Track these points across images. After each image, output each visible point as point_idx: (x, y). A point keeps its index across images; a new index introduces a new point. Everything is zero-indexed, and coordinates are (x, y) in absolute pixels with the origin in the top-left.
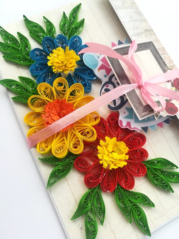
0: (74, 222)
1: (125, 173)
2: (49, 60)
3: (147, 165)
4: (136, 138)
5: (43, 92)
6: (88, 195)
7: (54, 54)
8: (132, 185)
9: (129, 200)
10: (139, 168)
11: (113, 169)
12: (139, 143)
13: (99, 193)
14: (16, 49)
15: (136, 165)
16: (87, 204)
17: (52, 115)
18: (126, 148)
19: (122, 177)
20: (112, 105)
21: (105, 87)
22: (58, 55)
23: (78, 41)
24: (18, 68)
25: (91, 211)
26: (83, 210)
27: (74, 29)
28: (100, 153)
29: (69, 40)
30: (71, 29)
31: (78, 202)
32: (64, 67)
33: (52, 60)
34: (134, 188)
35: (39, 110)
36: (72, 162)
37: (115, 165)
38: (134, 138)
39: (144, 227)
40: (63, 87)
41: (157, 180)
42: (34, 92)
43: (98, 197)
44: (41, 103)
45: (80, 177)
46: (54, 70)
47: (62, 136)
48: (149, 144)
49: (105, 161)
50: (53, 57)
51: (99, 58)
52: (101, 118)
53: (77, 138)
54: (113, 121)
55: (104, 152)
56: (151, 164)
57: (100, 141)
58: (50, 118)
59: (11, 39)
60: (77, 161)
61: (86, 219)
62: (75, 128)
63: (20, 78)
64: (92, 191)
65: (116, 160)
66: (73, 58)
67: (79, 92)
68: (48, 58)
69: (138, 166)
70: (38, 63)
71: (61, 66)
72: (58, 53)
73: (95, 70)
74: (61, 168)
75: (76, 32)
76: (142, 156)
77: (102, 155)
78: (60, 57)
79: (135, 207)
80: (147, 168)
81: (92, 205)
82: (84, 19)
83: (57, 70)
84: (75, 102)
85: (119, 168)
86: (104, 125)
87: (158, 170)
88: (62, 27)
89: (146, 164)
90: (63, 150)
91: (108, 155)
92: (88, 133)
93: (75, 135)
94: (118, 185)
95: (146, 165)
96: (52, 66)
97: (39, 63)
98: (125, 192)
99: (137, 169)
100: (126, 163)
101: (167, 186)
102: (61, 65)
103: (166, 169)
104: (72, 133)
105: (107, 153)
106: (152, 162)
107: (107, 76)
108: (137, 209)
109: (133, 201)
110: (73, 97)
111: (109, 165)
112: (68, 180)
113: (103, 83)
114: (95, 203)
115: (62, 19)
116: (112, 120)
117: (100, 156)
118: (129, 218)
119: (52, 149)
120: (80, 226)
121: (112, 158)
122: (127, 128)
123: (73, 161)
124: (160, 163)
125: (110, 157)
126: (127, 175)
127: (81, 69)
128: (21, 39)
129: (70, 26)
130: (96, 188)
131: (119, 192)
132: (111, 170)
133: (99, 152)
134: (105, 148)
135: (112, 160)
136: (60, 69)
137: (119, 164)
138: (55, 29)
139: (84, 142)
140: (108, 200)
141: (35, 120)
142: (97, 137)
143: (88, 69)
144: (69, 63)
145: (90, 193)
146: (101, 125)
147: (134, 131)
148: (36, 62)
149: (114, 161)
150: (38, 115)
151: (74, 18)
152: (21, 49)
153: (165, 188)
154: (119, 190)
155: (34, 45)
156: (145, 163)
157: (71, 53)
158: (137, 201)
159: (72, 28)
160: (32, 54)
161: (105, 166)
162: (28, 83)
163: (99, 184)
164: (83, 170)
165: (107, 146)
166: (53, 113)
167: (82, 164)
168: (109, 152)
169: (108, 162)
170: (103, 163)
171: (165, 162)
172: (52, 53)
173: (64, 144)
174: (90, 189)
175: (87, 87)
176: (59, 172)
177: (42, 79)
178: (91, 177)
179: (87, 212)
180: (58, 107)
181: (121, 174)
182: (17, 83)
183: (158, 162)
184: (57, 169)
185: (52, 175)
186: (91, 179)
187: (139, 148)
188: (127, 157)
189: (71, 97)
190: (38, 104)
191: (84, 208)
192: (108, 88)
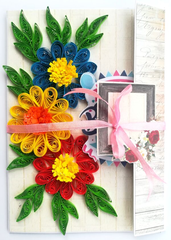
0: (17, 200)
1: (69, 186)
2: (50, 66)
3: (89, 189)
4: (91, 165)
5: (34, 94)
7: (57, 63)
8: (70, 196)
9: (62, 206)
10: (81, 187)
11: (59, 180)
12: (91, 169)
13: (42, 190)
14: (28, 41)
15: (80, 184)
16: (31, 194)
17: (32, 117)
18: (77, 170)
19: (64, 188)
21: (88, 111)
22: (60, 66)
23: (86, 55)
24: (23, 59)
25: (32, 199)
26: (26, 196)
27: (88, 42)
28: (55, 164)
29: (78, 51)
30: (85, 40)
31: (26, 188)
32: (60, 79)
33: (52, 68)
34: (70, 199)
35: (25, 106)
37: (62, 178)
38: (89, 164)
39: (64, 227)
40: (52, 96)
41: (90, 202)
42: (27, 89)
44: (29, 101)
45: (35, 172)
47: (34, 137)
48: (100, 173)
49: (56, 171)
50: (55, 65)
51: (96, 82)
52: (71, 136)
53: (44, 144)
54: (80, 143)
55: (59, 165)
56: (92, 189)
57: (60, 155)
58: (29, 119)
59: (28, 28)
60: (36, 161)
61: (25, 203)
62: (46, 136)
63: (21, 70)
64: (38, 187)
65: (64, 176)
66: (71, 74)
67: (63, 107)
68: (51, 64)
69: (81, 186)
70: (42, 63)
72: (61, 63)
74: (22, 160)
75: (88, 45)
76: (88, 180)
77: (56, 167)
78: (61, 68)
79: (63, 212)
80: (87, 190)
81: (33, 196)
82: (103, 34)
83: (53, 80)
84: (55, 114)
85: (65, 182)
86: (71, 142)
87: (95, 195)
88: (78, 34)
89: (88, 187)
90: (29, 148)
91: (61, 168)
92: (55, 144)
93: (43, 141)
94: (59, 191)
95: (87, 188)
96: (51, 73)
98: (62, 199)
99: (79, 187)
100: (71, 181)
101: (96, 210)
102: (58, 76)
103: (103, 199)
104: (42, 138)
105: (60, 166)
107: (95, 101)
108: (64, 214)
109: (64, 208)
110: (57, 109)
111: (57, 177)
112: (25, 170)
113: (88, 107)
114: (37, 195)
115: (82, 25)
116: (79, 141)
117: (54, 166)
118: (55, 217)
119: (21, 144)
120: (20, 204)
122: (88, 154)
123: (34, 159)
124: (99, 192)
125: (61, 171)
126: (69, 188)
128: (36, 31)
129: (86, 36)
130: (42, 185)
131: (57, 196)
132: (57, 180)
133: (55, 163)
134: (61, 162)
135: (61, 173)
136: (56, 80)
137: (66, 179)
138: (71, 33)
139: (48, 149)
140: (47, 198)
141: (19, 112)
142: (60, 149)
144: (66, 77)
145: (35, 187)
146: (68, 141)
147: (92, 158)
148: (39, 61)
149: (63, 175)
150: (22, 110)
151: (94, 28)
152: (32, 43)
153: (94, 211)
154: (58, 195)
155: (46, 44)
157: (72, 69)
158: (67, 209)
159: (87, 39)
160: (39, 52)
161: (55, 175)
162: (26, 77)
163: (46, 184)
164: (38, 169)
165: (63, 162)
166: (33, 117)
167: (39, 163)
168: (63, 167)
169: (58, 174)
170: (54, 172)
171: (104, 193)
172: (56, 61)
173: (32, 143)
174: (38, 184)
175: (73, 105)
176: (20, 162)
177: (39, 79)
178: (42, 177)
179: (28, 199)
180: (40, 113)
181: (65, 186)
182: (16, 74)
183: (99, 190)
184: (20, 159)
185: (14, 162)
186: (41, 178)
187: (90, 173)
188: (74, 177)
189: (55, 108)
190: (26, 101)
191: (27, 195)
192: (90, 113)
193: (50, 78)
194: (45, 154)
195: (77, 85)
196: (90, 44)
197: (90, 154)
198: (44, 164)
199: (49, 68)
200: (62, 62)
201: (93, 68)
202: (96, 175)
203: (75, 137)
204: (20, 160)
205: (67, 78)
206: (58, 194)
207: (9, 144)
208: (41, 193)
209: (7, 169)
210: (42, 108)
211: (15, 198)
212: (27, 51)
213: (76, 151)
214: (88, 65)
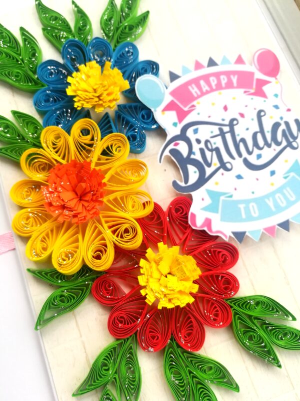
0: (79, 399)
1: (189, 318)
2: (70, 84)
3: (235, 307)
4: (219, 252)
5: (51, 144)
6: (111, 351)
7: (81, 74)
8: (199, 342)
9: (190, 372)
10: (217, 311)
11: (164, 309)
12: (224, 262)
13: (133, 351)
14: (13, 59)
15: (213, 304)
16: (108, 370)
17: (60, 189)
18: (195, 270)
19: (181, 326)
20: (181, 182)
21: (171, 146)
22: (89, 77)
23: (132, 53)
24: (13, 95)
25: (114, 383)
26: (98, 380)
27: (127, 29)
28: (144, 274)
29: (114, 50)
30: (121, 28)
31: (92, 362)
32: (97, 99)
33: (75, 85)
34: (202, 348)
35: (39, 177)
36: (88, 284)
37: (170, 300)
38: (215, 251)
40: (89, 137)
41: (250, 338)
42: (35, 142)
43: (129, 357)
44: (46, 163)
45: (102, 315)
46: (76, 105)
47: (77, 233)
48: (245, 266)
49: (152, 290)
50: (78, 79)
51: (167, 88)
52: (157, 206)
53: (103, 239)
54: (179, 213)
55: (151, 272)
56: (242, 305)
57: (147, 251)
58: (56, 194)
59: (8, 39)
60: (97, 284)
61: (102, 399)
62: (103, 220)
63: (15, 113)
64: (120, 345)
65: (172, 292)
66: (115, 84)
67: (120, 151)
68: (69, 79)
69: (215, 307)
70: (51, 88)
71: (91, 97)
72: (88, 71)
73: (155, 111)
74: (66, 294)
75: (129, 35)
76: (227, 289)
77: (148, 279)
78: (92, 81)
79: (199, 386)
80: (233, 313)
81: (116, 373)
82: (148, 12)
83: (83, 104)
84: (110, 169)
85: (178, 307)
86: (160, 219)
87: (256, 318)
88: (105, 24)
89: (233, 305)
90: (73, 259)
91: (160, 279)
92: (126, 231)
93: (100, 233)
94: (171, 340)
95: (231, 307)
96: (74, 96)
97: (53, 88)
98: (185, 354)
99: (213, 313)
100: (191, 300)
101: (270, 352)
102: (90, 95)
103: (273, 319)
104: (96, 227)
105: (156, 275)
106: (244, 303)
107: (178, 124)
108: (203, 391)
109: (198, 376)
110: (107, 159)
111: (157, 300)
112: (78, 317)
113: (168, 138)
114: (123, 369)
115: (107, 9)
116: (177, 210)
117: (142, 280)
119: (53, 256)
121: (166, 287)
122: (204, 231)
123: (90, 283)
124: (260, 306)
125: (161, 285)
126: (191, 322)
127: (130, 107)
128: (25, 40)
129: (121, 22)
130: (128, 339)
131: (171, 353)
132: (159, 310)
133: (142, 271)
134: (154, 264)
135: (165, 290)
136: (88, 102)
137: (178, 299)
138: (91, 26)
139: (117, 249)
140: (148, 367)
141: (29, 195)
142: (143, 241)
143: (144, 107)
145: (115, 349)
146: (153, 218)
147: (217, 237)
148: (47, 87)
149: (169, 292)
150: (37, 185)
151: (130, 9)
152: (22, 60)
153: (265, 356)
154: (173, 349)
155: (48, 53)
156: (231, 302)
157: (113, 75)
158: (204, 376)
159: (123, 26)
160: (41, 70)
161: (150, 300)
162: (27, 124)
163: (136, 334)
164: (107, 302)
165: (157, 263)
166: (62, 186)
167: (106, 290)
168: (162, 274)
169: (157, 294)
170: (147, 294)
171: (271, 306)
172: (77, 70)
173: (77, 247)
174: (118, 340)
175: (137, 143)
176: (62, 301)
177: (55, 118)
178: (121, 317)
179: (105, 385)
180: (74, 176)
181: (181, 320)
183: (257, 303)
184: (60, 293)
185: (50, 305)
186: (121, 322)
187: (225, 272)
188: (195, 288)
189: (103, 159)
190: (39, 166)
191: (101, 377)
192: (177, 148)
194: (113, 264)
195: (133, 104)
196: (132, 33)
197: (210, 229)
198: (117, 289)
199: (69, 87)
200: (91, 71)
201: (152, 67)
202: (237, 271)
203: (165, 207)
204: (61, 296)
205: (109, 94)
206: (171, 346)
207: (26, 268)
208: (132, 362)
209: (36, 329)
210: (75, 164)
211: (74, 395)
212: (17, 76)
213: (177, 235)
214: (140, 67)
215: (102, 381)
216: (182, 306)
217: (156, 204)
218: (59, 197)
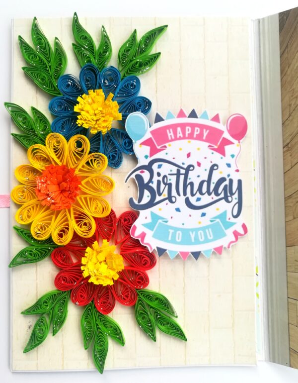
0: (25, 317)
1: (108, 292)
2: (78, 103)
3: (141, 296)
4: (143, 257)
5: (52, 145)
6: (52, 296)
7: (89, 97)
8: (110, 309)
9: (97, 325)
10: (128, 294)
11: (92, 283)
12: (144, 264)
13: (66, 300)
14: (44, 64)
15: (127, 289)
16: (47, 306)
17: (49, 182)
18: (121, 265)
19: (101, 296)
20: (136, 200)
21: (138, 172)
22: (94, 102)
23: (135, 86)
24: (37, 92)
25: (48, 315)
26: (39, 309)
27: (138, 65)
28: (86, 257)
29: (122, 79)
30: (133, 62)
31: (39, 297)
32: (94, 123)
33: (82, 105)
34: (111, 313)
35: (38, 165)
36: (49, 250)
37: (97, 279)
38: (141, 256)
39: (101, 361)
40: (80, 149)
41: (143, 318)
43: (63, 303)
44: (46, 158)
45: (54, 271)
46: (78, 122)
47: (52, 214)
48: (159, 270)
49: (88, 269)
50: (85, 101)
51: (150, 127)
52: (112, 212)
53: (68, 225)
54: (126, 223)
55: (92, 258)
56: (146, 297)
57: (94, 242)
58: (45, 185)
59: (44, 45)
60: (56, 252)
61: (38, 321)
62: (72, 212)
63: (33, 109)
64: (59, 294)
65: (100, 275)
66: (111, 114)
67: (99, 166)
68: (79, 99)
69: (128, 292)
70: (65, 98)
72: (95, 97)
73: (135, 142)
74: (34, 251)
75: (138, 70)
76: (139, 282)
77: (88, 261)
78: (95, 106)
79: (100, 334)
80: (138, 299)
81: (51, 309)
82: (160, 53)
83: (83, 124)
84: (87, 177)
85: (102, 285)
86: (112, 222)
87: (152, 307)
88: (123, 55)
89: (140, 294)
90: (44, 232)
91: (96, 264)
92: (85, 224)
93: (67, 220)
94: (92, 301)
95: (138, 295)
96: (79, 114)
98: (98, 313)
99: (125, 294)
100: (111, 283)
101: (153, 331)
102: (90, 118)
103: (164, 313)
104: (65, 215)
105: (94, 260)
106: (148, 295)
107: (149, 157)
108: (101, 338)
109: (101, 328)
110: (88, 169)
111: (89, 277)
112: (38, 267)
113: (138, 165)
114: (57, 308)
115: (129, 41)
116: (125, 220)
117: (84, 261)
118: (86, 344)
119: (32, 225)
120: (30, 324)
121: (98, 270)
122: (138, 240)
123: (52, 249)
124: (158, 301)
125: (95, 267)
126: (109, 295)
127: (119, 132)
128: (57, 50)
129: (135, 57)
130: (65, 292)
131: (90, 309)
132: (89, 283)
133: (86, 255)
134: (95, 253)
135: (95, 271)
136: (87, 123)
137: (103, 280)
138: (111, 52)
139: (75, 234)
140: (73, 313)
142: (95, 233)
143: (127, 137)
144: (103, 119)
145: (55, 295)
146: (108, 220)
147: (146, 247)
148: (62, 96)
149: (98, 274)
150: (34, 171)
151: (146, 45)
152: (50, 67)
153: (149, 331)
154: (92, 308)
155: (72, 68)
156: (139, 292)
157: (112, 106)
158: (106, 330)
159: (135, 61)
160: (62, 81)
161: (85, 275)
162: (41, 120)
163: (71, 290)
164: (59, 265)
165: (98, 252)
166: (50, 181)
167: (61, 256)
168: (98, 261)
169: (90, 273)
170: (84, 270)
171: (165, 303)
172: (88, 94)
173: (49, 224)
174: (58, 290)
175: (115, 163)
176: (31, 254)
177: (61, 123)
178: (65, 277)
179: (43, 314)
180: (61, 176)
181: (102, 292)
182: (26, 115)
183: (157, 299)
185: (21, 254)
186: (64, 280)
187: (142, 271)
188: (117, 277)
189: (86, 168)
190: (40, 158)
191: (41, 308)
193: (78, 121)
194: (71, 241)
195: (121, 131)
196: (140, 69)
197: (143, 240)
198: (69, 258)
199: (77, 105)
200: (97, 97)
201: (145, 105)
202: (152, 274)
203: (118, 215)
204: (31, 251)
205: (105, 121)
206: (91, 306)
207: (13, 226)
208: (64, 304)
209: (10, 266)
210: (64, 167)
211: (22, 313)
212: (43, 80)
213: (121, 237)
214: (137, 102)
215: (41, 311)
216: (104, 285)
217: (112, 211)
218: (47, 187)
